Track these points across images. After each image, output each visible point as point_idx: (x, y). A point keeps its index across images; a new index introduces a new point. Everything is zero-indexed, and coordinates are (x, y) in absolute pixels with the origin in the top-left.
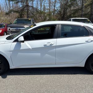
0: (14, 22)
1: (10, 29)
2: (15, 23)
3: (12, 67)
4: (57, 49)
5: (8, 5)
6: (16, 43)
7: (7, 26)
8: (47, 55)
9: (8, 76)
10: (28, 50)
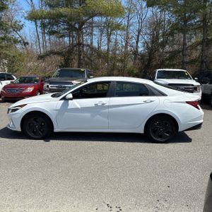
0: (55, 74)
1: (48, 86)
2: (57, 76)
3: (56, 130)
4: (110, 110)
5: (41, 40)
6: (63, 101)
7: (42, 81)
8: (98, 116)
9: (51, 141)
10: (76, 110)
